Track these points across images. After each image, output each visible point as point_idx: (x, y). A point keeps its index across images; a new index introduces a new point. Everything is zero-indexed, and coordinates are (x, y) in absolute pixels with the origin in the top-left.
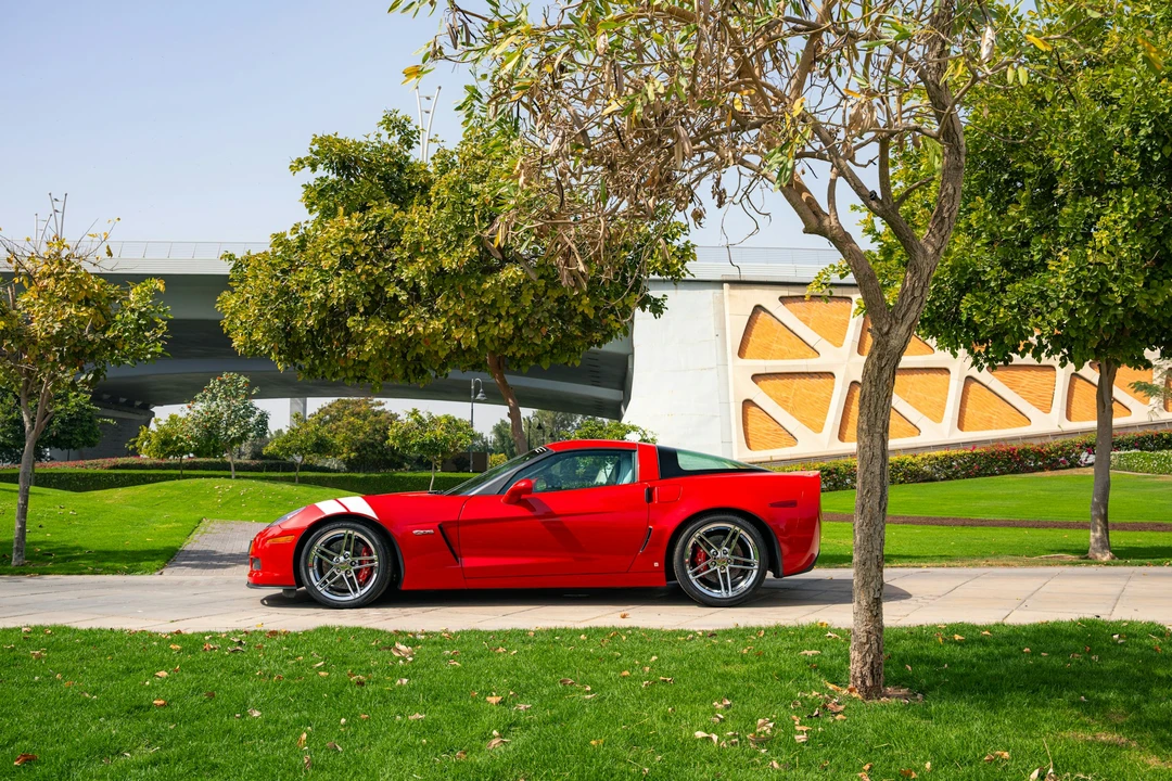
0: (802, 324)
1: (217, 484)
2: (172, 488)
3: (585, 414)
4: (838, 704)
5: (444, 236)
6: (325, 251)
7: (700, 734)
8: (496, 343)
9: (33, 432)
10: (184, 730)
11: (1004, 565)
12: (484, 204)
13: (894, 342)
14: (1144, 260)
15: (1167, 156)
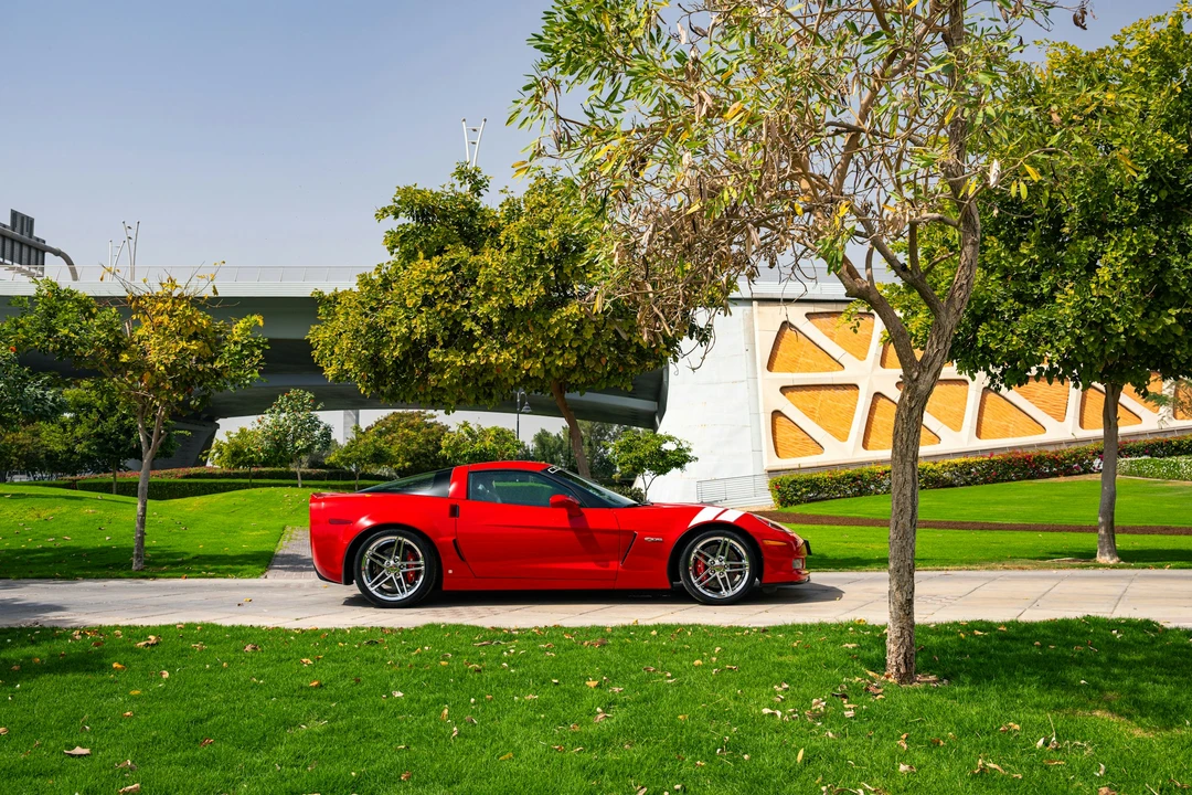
0: (827, 338)
1: (285, 492)
2: (246, 496)
3: (620, 424)
4: (877, 687)
5: (515, 277)
6: (410, 291)
7: (766, 711)
8: (561, 372)
9: (150, 451)
10: (344, 708)
11: (1019, 568)
12: (550, 248)
13: (922, 387)
14: (1143, 293)
15: (1163, 199)
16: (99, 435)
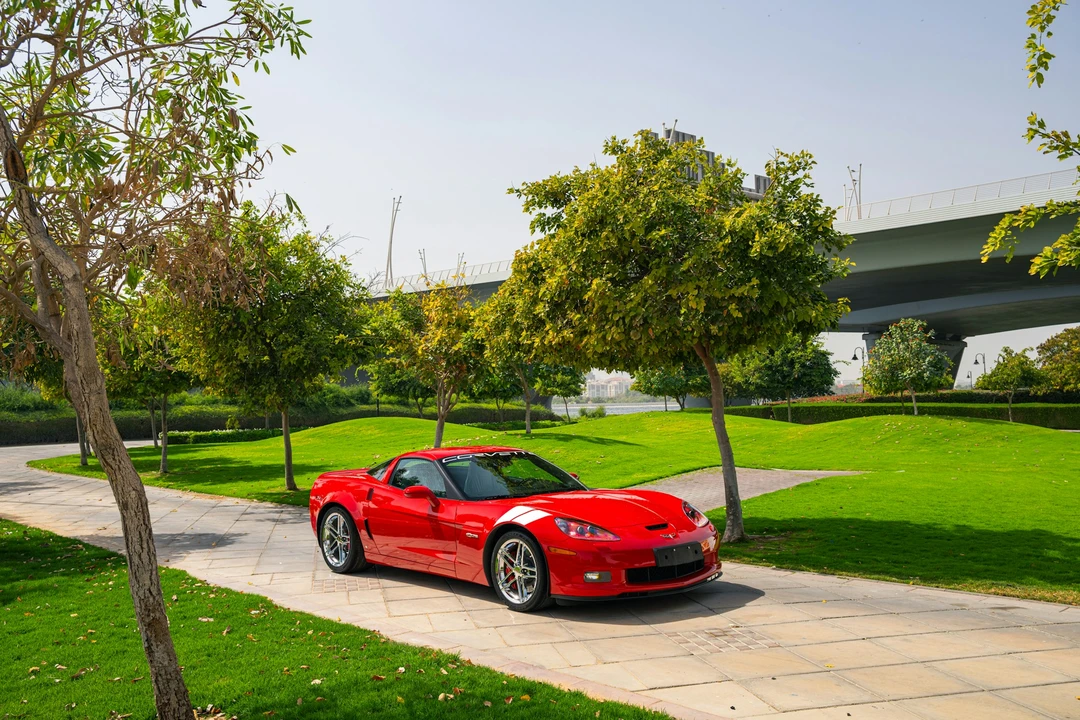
16: (769, 368)
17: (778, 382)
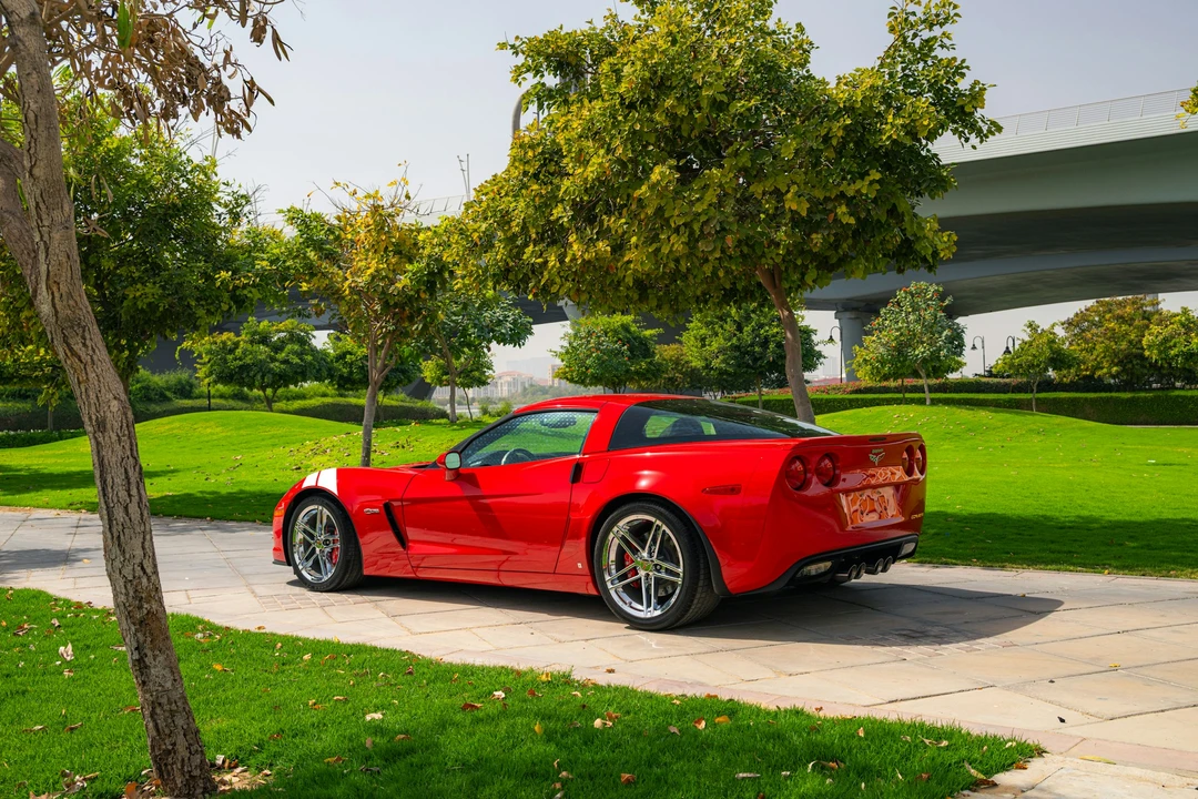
16: (736, 348)
17: (748, 366)
